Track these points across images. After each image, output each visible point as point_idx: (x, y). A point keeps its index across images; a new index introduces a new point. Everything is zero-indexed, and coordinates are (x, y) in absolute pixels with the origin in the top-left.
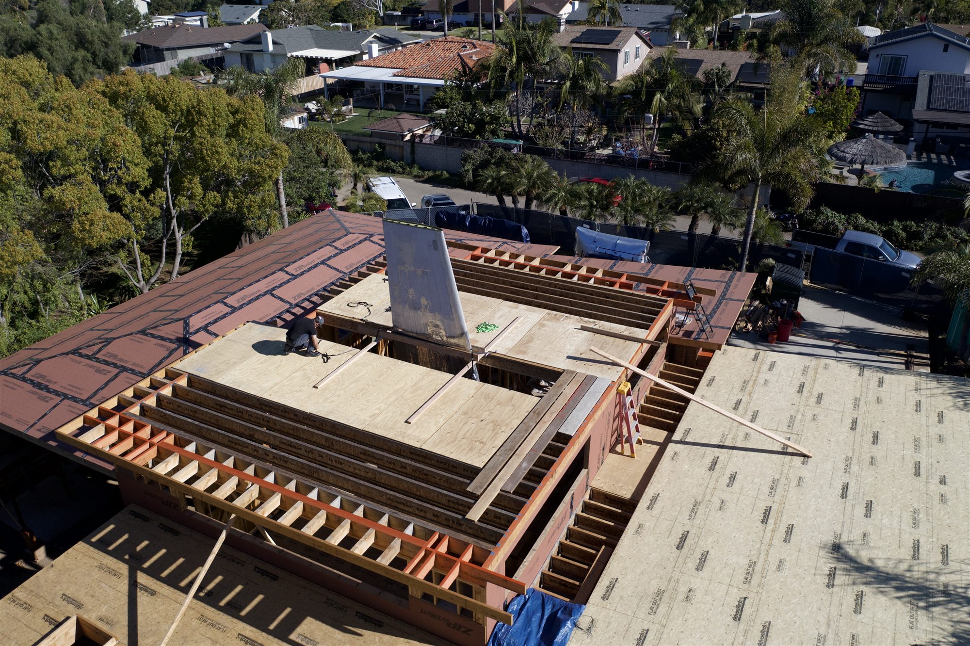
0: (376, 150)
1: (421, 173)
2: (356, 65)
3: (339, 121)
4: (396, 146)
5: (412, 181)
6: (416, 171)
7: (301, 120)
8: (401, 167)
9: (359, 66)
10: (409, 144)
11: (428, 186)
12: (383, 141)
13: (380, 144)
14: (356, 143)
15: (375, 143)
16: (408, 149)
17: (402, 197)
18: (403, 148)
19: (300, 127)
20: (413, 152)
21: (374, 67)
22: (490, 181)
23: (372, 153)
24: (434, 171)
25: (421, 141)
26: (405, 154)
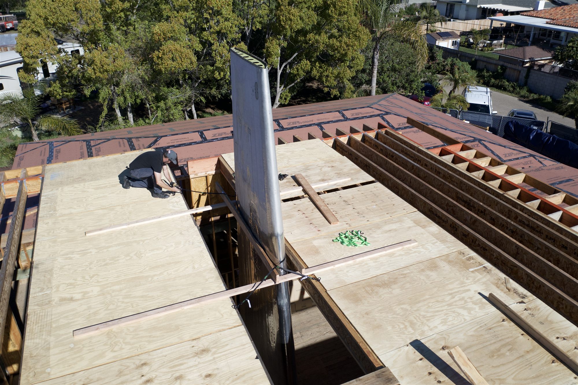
0: (497, 71)
1: (527, 94)
2: (522, 15)
3: (488, 50)
4: (515, 70)
5: (517, 99)
6: (524, 92)
7: (454, 43)
8: (512, 86)
9: (523, 15)
10: (526, 69)
11: (528, 105)
12: (506, 64)
13: (502, 66)
14: (485, 64)
15: (498, 65)
16: (524, 74)
17: (487, 104)
18: (520, 72)
19: (452, 48)
20: (527, 76)
21: (535, 17)
22: (571, 103)
23: (493, 73)
24: (540, 95)
25: (540, 70)
26: (521, 77)
